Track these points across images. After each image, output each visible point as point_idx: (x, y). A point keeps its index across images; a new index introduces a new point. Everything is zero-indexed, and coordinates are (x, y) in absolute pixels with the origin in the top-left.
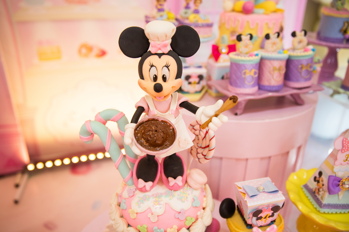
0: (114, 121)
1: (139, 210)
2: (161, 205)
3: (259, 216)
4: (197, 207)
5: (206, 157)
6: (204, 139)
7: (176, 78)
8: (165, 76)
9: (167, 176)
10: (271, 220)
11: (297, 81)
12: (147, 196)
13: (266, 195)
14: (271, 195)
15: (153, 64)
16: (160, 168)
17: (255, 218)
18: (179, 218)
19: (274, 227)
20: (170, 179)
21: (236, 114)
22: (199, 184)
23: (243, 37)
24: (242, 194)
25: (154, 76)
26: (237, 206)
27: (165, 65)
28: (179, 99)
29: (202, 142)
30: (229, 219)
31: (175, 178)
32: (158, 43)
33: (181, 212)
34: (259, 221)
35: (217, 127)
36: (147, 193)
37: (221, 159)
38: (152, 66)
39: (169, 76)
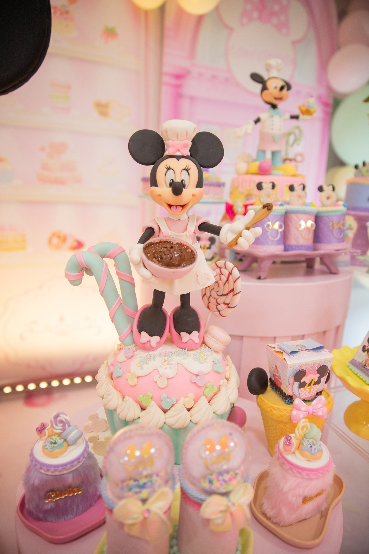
0: (110, 258)
1: (141, 373)
2: (172, 365)
3: (302, 381)
4: (220, 373)
5: (229, 306)
6: (227, 283)
7: (197, 186)
8: (184, 182)
9: (179, 331)
10: (318, 389)
11: (329, 242)
12: (153, 355)
13: (308, 353)
14: (315, 353)
15: (170, 166)
16: (169, 323)
17: (296, 384)
18: (197, 383)
19: (321, 399)
20: (183, 334)
21: (259, 278)
22: (221, 342)
23: (264, 185)
24: (278, 354)
25: (171, 181)
26: (270, 379)
27: (184, 168)
28: (198, 220)
29: (224, 287)
30: (261, 396)
31: (189, 333)
32: (177, 142)
33: (200, 375)
34: (302, 389)
35: (248, 243)
36: (152, 353)
37: (242, 337)
38: (169, 169)
39: (189, 182)
